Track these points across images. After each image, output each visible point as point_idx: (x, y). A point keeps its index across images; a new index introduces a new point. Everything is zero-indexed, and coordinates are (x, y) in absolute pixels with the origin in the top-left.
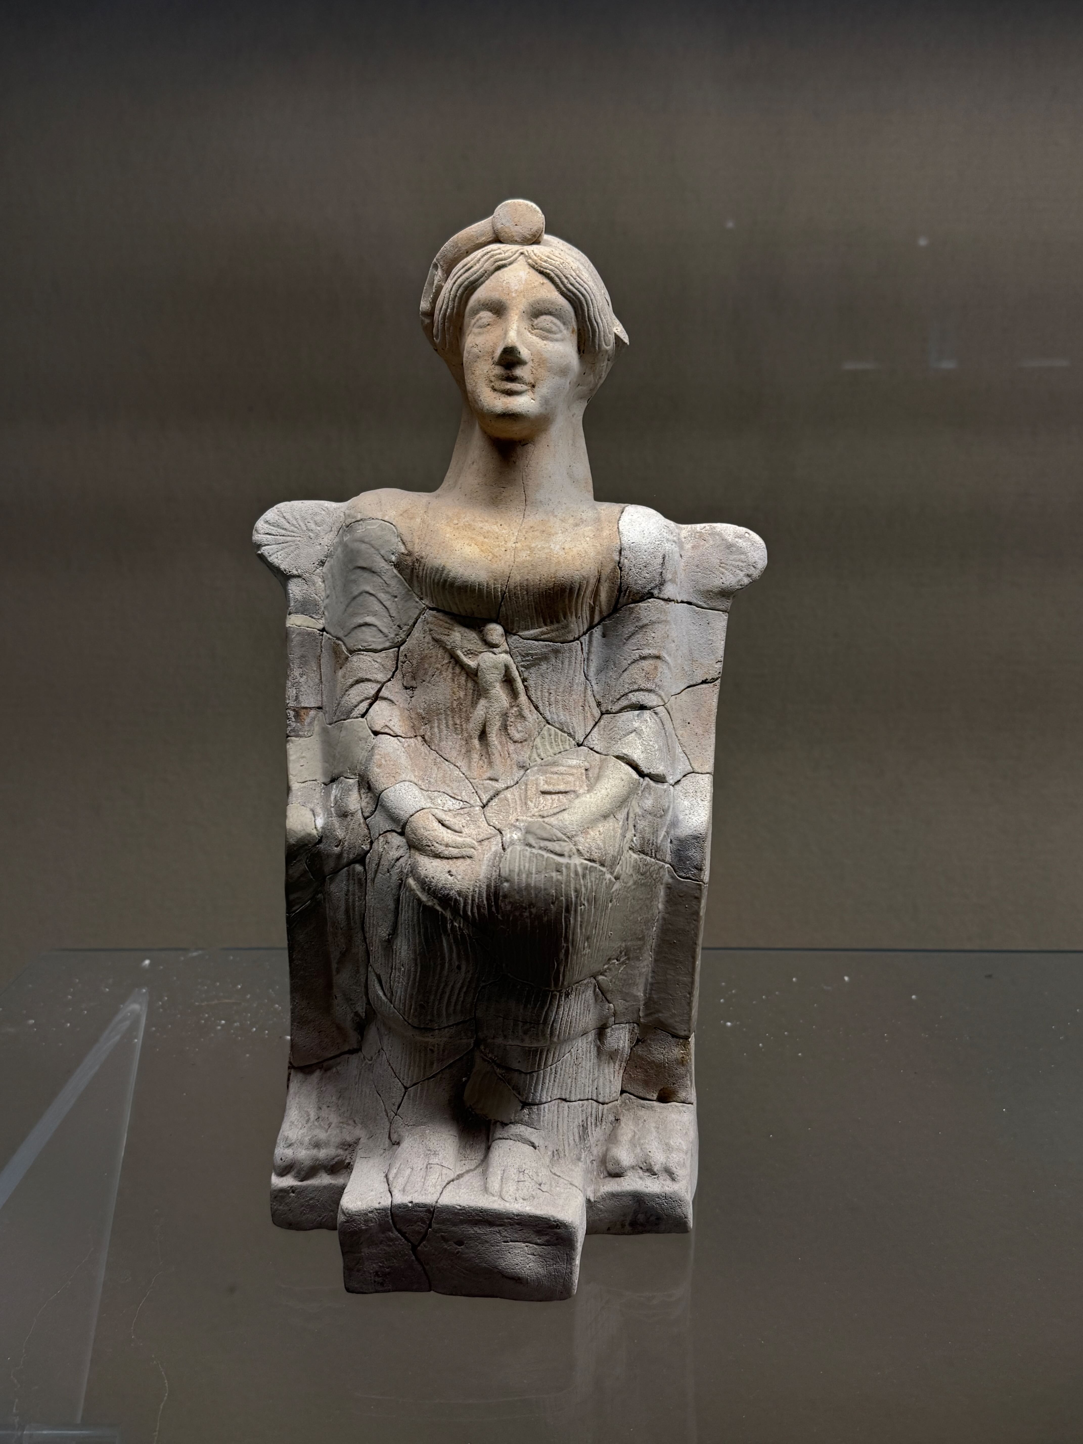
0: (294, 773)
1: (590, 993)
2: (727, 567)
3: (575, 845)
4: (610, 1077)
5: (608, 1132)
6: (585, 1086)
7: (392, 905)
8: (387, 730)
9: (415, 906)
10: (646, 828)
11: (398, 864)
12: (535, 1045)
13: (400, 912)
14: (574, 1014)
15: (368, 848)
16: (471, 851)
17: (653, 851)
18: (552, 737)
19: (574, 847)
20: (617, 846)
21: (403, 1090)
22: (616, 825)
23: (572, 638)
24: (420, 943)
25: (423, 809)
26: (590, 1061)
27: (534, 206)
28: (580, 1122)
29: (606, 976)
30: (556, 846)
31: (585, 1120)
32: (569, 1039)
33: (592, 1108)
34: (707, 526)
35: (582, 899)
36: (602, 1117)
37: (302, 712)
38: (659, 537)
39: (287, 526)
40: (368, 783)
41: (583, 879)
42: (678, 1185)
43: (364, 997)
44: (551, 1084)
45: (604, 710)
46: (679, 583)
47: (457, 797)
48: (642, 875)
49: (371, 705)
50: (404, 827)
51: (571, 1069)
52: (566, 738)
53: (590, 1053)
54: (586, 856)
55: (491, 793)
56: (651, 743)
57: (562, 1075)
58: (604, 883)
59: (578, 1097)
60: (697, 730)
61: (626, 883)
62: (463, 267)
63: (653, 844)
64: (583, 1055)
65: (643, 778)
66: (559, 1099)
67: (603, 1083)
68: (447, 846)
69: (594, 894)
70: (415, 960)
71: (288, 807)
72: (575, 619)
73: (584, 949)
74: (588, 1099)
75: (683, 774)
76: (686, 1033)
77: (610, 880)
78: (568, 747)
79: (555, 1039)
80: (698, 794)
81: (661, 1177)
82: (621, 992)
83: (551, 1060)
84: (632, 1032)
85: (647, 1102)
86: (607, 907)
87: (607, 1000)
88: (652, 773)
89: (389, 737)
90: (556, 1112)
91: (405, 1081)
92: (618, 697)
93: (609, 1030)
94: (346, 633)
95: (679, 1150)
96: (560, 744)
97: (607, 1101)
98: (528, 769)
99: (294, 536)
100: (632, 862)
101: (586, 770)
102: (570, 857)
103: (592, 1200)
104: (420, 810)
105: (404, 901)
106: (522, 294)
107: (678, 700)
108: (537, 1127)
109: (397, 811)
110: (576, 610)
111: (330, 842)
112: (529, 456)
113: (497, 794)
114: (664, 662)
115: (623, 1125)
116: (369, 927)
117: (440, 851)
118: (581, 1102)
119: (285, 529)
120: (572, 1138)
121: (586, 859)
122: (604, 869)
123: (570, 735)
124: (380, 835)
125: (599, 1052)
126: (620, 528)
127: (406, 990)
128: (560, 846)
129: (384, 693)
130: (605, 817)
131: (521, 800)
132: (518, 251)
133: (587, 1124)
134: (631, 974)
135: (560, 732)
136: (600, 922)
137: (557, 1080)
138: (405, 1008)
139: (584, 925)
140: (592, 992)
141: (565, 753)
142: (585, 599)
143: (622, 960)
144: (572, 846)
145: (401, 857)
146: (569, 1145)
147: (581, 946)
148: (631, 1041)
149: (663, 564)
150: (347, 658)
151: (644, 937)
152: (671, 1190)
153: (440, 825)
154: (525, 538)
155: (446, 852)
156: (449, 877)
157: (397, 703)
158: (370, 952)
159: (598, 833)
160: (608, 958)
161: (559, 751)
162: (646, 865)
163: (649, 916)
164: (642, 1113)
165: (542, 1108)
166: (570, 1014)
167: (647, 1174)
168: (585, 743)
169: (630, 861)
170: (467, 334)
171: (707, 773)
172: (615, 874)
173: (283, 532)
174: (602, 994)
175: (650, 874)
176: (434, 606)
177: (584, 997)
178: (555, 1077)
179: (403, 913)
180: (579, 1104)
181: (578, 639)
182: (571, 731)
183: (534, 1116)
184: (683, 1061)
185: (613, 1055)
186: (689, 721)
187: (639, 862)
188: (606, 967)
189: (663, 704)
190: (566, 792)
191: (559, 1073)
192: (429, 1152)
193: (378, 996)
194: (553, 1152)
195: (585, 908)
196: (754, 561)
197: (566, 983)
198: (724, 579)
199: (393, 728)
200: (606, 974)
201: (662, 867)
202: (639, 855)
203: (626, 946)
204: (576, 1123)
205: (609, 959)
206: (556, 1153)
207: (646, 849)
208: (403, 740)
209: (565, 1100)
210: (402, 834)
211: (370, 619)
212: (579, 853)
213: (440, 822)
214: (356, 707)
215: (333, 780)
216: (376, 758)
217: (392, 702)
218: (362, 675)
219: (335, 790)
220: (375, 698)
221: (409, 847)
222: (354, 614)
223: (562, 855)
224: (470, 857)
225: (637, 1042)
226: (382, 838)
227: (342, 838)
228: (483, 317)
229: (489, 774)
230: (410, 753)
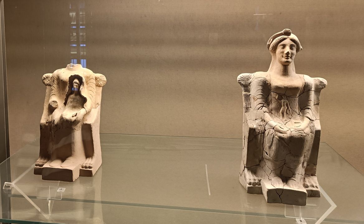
0: (248, 118)
2: (321, 85)
4: (303, 171)
5: (303, 180)
7: (271, 140)
10: (312, 129)
13: (273, 142)
15: (265, 131)
16: (286, 132)
17: (313, 133)
18: (294, 113)
21: (271, 171)
26: (301, 168)
29: (305, 153)
30: (301, 132)
36: (302, 177)
37: (248, 108)
40: (264, 120)
43: (262, 155)
45: (302, 109)
46: (313, 88)
47: (280, 123)
48: (312, 137)
50: (274, 128)
53: (301, 166)
56: (311, 115)
58: (308, 138)
59: (300, 174)
63: (313, 131)
65: (311, 120)
68: (282, 131)
70: (276, 149)
71: (248, 124)
72: (298, 94)
75: (315, 120)
79: (299, 164)
82: (307, 156)
83: (298, 167)
84: (307, 163)
89: (266, 113)
90: (297, 176)
92: (304, 107)
93: (304, 163)
94: (256, 95)
96: (296, 114)
97: (303, 175)
98: (291, 119)
99: (245, 79)
104: (276, 125)
105: (274, 140)
106: (289, 43)
107: (313, 107)
108: (295, 178)
109: (272, 125)
111: (257, 130)
112: (288, 67)
113: (287, 123)
114: (311, 101)
115: (306, 179)
116: (264, 144)
126: (304, 79)
127: (274, 154)
129: (264, 105)
130: (307, 127)
131: (291, 124)
134: (308, 153)
138: (273, 157)
141: (297, 116)
142: (299, 91)
143: (308, 151)
145: (273, 133)
150: (257, 100)
151: (311, 147)
154: (289, 81)
156: (283, 136)
158: (264, 149)
160: (306, 150)
162: (312, 135)
166: (301, 159)
167: (313, 187)
168: (299, 114)
169: (310, 134)
170: (278, 49)
172: (309, 136)
173: (243, 78)
174: (305, 156)
176: (273, 91)
177: (303, 157)
178: (298, 170)
181: (298, 97)
182: (297, 112)
185: (304, 167)
186: (315, 111)
189: (311, 108)
190: (299, 123)
193: (266, 155)
196: (325, 84)
198: (320, 87)
199: (267, 111)
201: (314, 135)
203: (309, 148)
208: (269, 113)
209: (298, 174)
210: (273, 129)
211: (261, 93)
212: (305, 133)
213: (280, 127)
214: (260, 108)
215: (256, 120)
216: (266, 116)
217: (266, 107)
218: (261, 102)
219: (257, 121)
220: (263, 106)
221: (275, 131)
222: (258, 93)
223: (302, 133)
224: (286, 133)
225: (308, 165)
226: (269, 130)
227: (260, 129)
228: (282, 47)
229: (284, 120)
230: (270, 115)
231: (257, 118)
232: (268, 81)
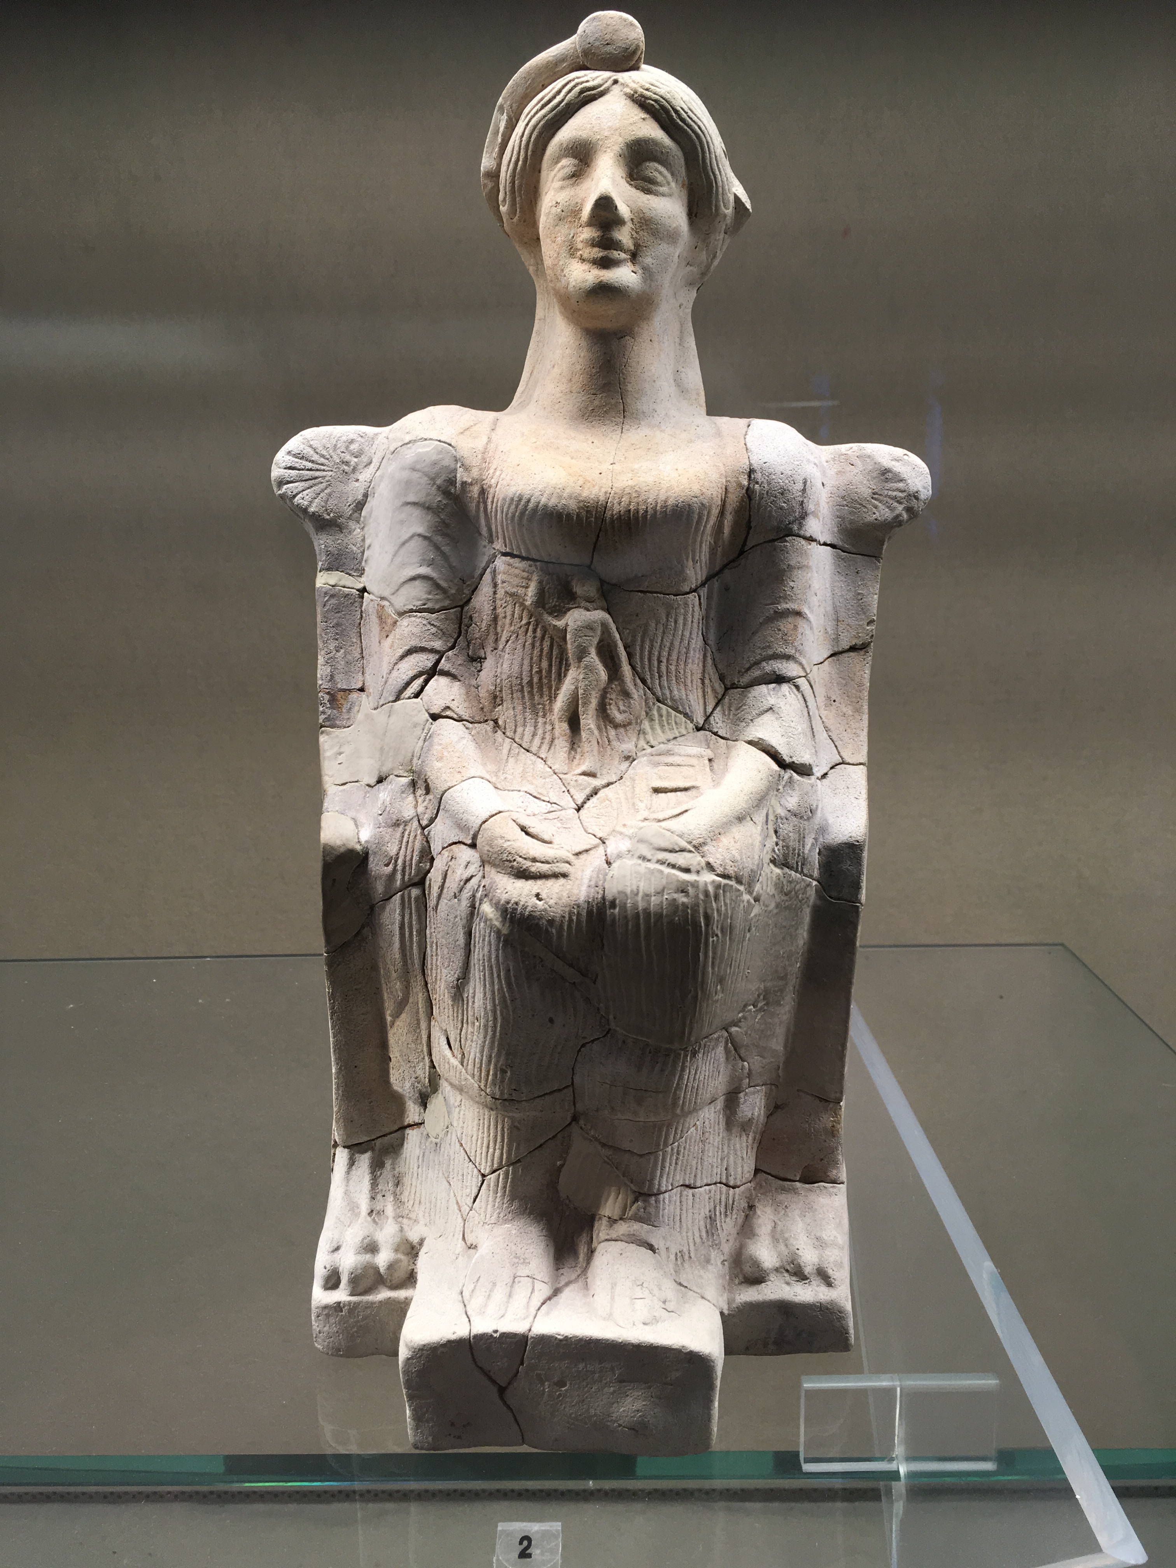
0: (330, 774)
1: (720, 1050)
2: (881, 498)
3: (703, 857)
4: (742, 1153)
5: (740, 1221)
6: (712, 1166)
7: (462, 941)
8: (448, 713)
9: (493, 941)
10: (791, 834)
11: (469, 885)
12: (653, 1119)
13: (472, 949)
14: (702, 1078)
15: (428, 867)
16: (567, 869)
17: (800, 864)
18: (664, 718)
19: (702, 860)
20: (757, 857)
21: (480, 1179)
22: (754, 830)
23: (688, 590)
24: (501, 989)
25: (500, 812)
26: (719, 1135)
27: (630, 18)
28: (707, 1213)
29: (740, 1027)
30: (681, 859)
31: (713, 1210)
32: (695, 1110)
33: (721, 1193)
34: (855, 446)
35: (715, 928)
36: (733, 1204)
37: (339, 695)
38: (799, 455)
39: (316, 457)
40: (426, 781)
41: (715, 901)
42: (835, 1293)
43: (427, 1058)
44: (672, 1168)
45: (729, 684)
46: (821, 519)
47: (543, 798)
48: (786, 895)
49: (426, 682)
50: (475, 837)
51: (696, 1147)
52: (681, 719)
53: (718, 1124)
54: (720, 870)
55: (588, 791)
56: (793, 725)
57: (686, 1156)
58: (742, 906)
59: (705, 1182)
60: (845, 710)
61: (767, 906)
62: (539, 102)
63: (799, 855)
64: (710, 1128)
65: (785, 769)
66: (682, 1185)
67: (735, 1162)
68: (534, 860)
69: (729, 921)
70: (494, 1012)
71: (323, 817)
72: (692, 563)
73: (716, 994)
74: (715, 1184)
75: (830, 766)
76: (838, 1095)
77: (748, 901)
78: (684, 732)
79: (678, 1111)
80: (851, 790)
81: (813, 1282)
82: (757, 1046)
83: (672, 1137)
84: (768, 1096)
85: (788, 1183)
86: (744, 937)
87: (740, 1057)
88: (796, 762)
89: (451, 721)
90: (678, 1203)
91: (482, 1167)
92: (747, 666)
93: (742, 1095)
94: (393, 591)
95: (834, 1244)
96: (674, 727)
97: (739, 1183)
98: (634, 760)
99: (324, 470)
100: (774, 879)
101: (710, 760)
102: (698, 872)
103: (726, 1312)
104: (496, 814)
105: (477, 935)
106: (617, 132)
107: (821, 670)
108: (655, 1224)
109: (465, 817)
110: (694, 552)
111: (379, 861)
112: (627, 353)
113: (595, 792)
114: (805, 621)
115: (759, 1212)
116: (432, 969)
117: (524, 867)
118: (707, 1188)
119: (313, 462)
120: (698, 1235)
121: (718, 875)
122: (742, 888)
123: (686, 715)
124: (443, 848)
125: (729, 1124)
126: (748, 444)
127: (482, 1052)
128: (684, 858)
129: (444, 665)
130: (740, 819)
131: (627, 799)
132: (610, 78)
133: (715, 1215)
134: (770, 1023)
135: (673, 713)
136: (736, 958)
137: (680, 1163)
138: (481, 1074)
139: (717, 962)
140: (722, 1048)
141: (683, 738)
142: (705, 538)
143: (760, 1005)
144: (700, 858)
145: (472, 877)
146: (695, 1244)
147: (713, 990)
148: (767, 1106)
149: (804, 490)
150: (395, 622)
151: (786, 975)
152: (828, 1298)
153: (523, 833)
154: (625, 458)
155: (533, 869)
156: (538, 902)
157: (462, 679)
158: (434, 1002)
159: (732, 841)
160: (744, 1003)
161: (674, 736)
162: (790, 882)
163: (793, 949)
164: (782, 1197)
165: (661, 1199)
166: (697, 1077)
167: (794, 1278)
168: (707, 726)
169: (772, 877)
170: (544, 193)
171: (861, 764)
172: (755, 894)
173: (309, 465)
174: (735, 1050)
175: (796, 893)
176: (508, 550)
177: (713, 1056)
178: (677, 1159)
179: (477, 950)
180: (705, 1190)
181: (695, 591)
182: (688, 711)
183: (652, 1210)
184: (833, 1131)
185: (745, 1127)
186: (833, 698)
187: (782, 879)
188: (740, 1015)
189: (804, 674)
190: (686, 789)
191: (682, 1154)
192: (517, 1260)
193: (444, 1057)
194: (676, 1254)
195: (718, 940)
196: (916, 489)
197: (693, 1039)
198: (877, 514)
199: (457, 710)
200: (740, 1024)
201: (809, 885)
202: (782, 869)
203: (765, 988)
204: (703, 1215)
205: (745, 1006)
206: (679, 1255)
207: (792, 861)
208: (470, 726)
209: (689, 1187)
210: (473, 846)
211: (424, 570)
212: (710, 867)
213: (523, 829)
214: (408, 684)
215: (380, 781)
216: (436, 749)
217: (454, 677)
218: (415, 642)
219: (384, 793)
220: (432, 673)
221: (483, 863)
222: (404, 565)
223: (687, 870)
224: (565, 875)
225: (775, 1108)
226: (446, 853)
227: (393, 853)
228: (567, 164)
229: (583, 768)
230: (480, 742)
231: (385, 770)
232: (467, 469)
